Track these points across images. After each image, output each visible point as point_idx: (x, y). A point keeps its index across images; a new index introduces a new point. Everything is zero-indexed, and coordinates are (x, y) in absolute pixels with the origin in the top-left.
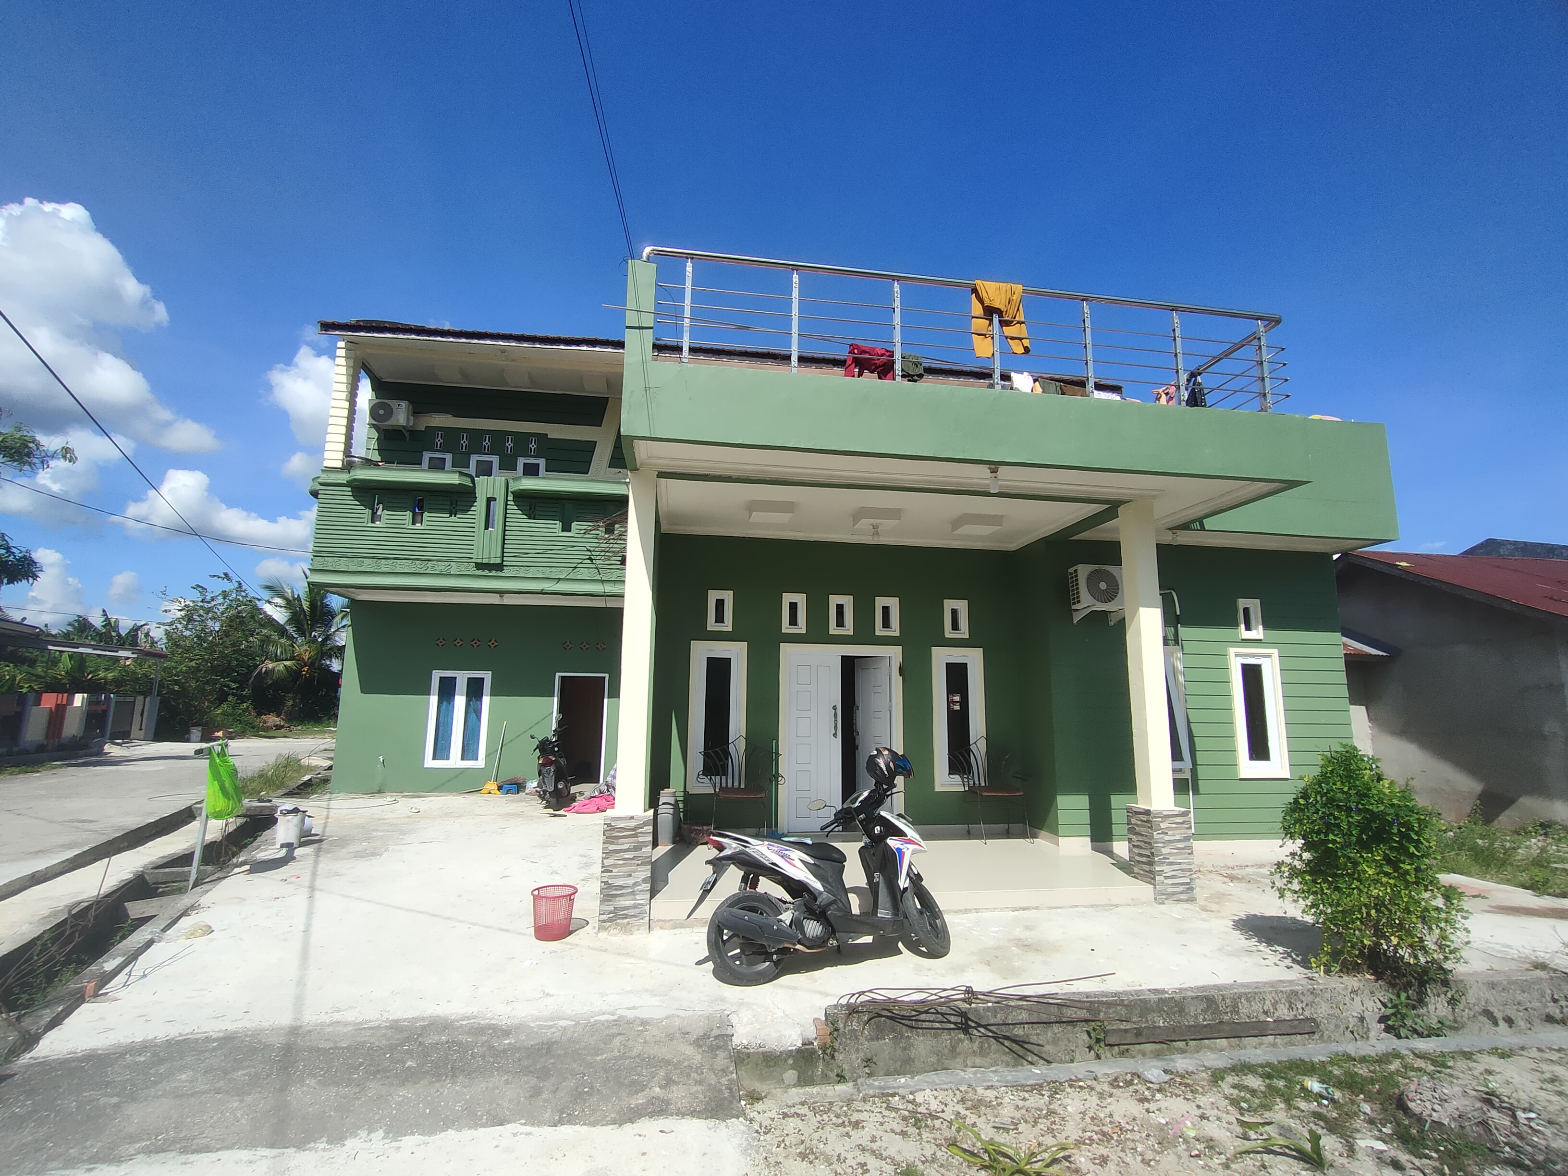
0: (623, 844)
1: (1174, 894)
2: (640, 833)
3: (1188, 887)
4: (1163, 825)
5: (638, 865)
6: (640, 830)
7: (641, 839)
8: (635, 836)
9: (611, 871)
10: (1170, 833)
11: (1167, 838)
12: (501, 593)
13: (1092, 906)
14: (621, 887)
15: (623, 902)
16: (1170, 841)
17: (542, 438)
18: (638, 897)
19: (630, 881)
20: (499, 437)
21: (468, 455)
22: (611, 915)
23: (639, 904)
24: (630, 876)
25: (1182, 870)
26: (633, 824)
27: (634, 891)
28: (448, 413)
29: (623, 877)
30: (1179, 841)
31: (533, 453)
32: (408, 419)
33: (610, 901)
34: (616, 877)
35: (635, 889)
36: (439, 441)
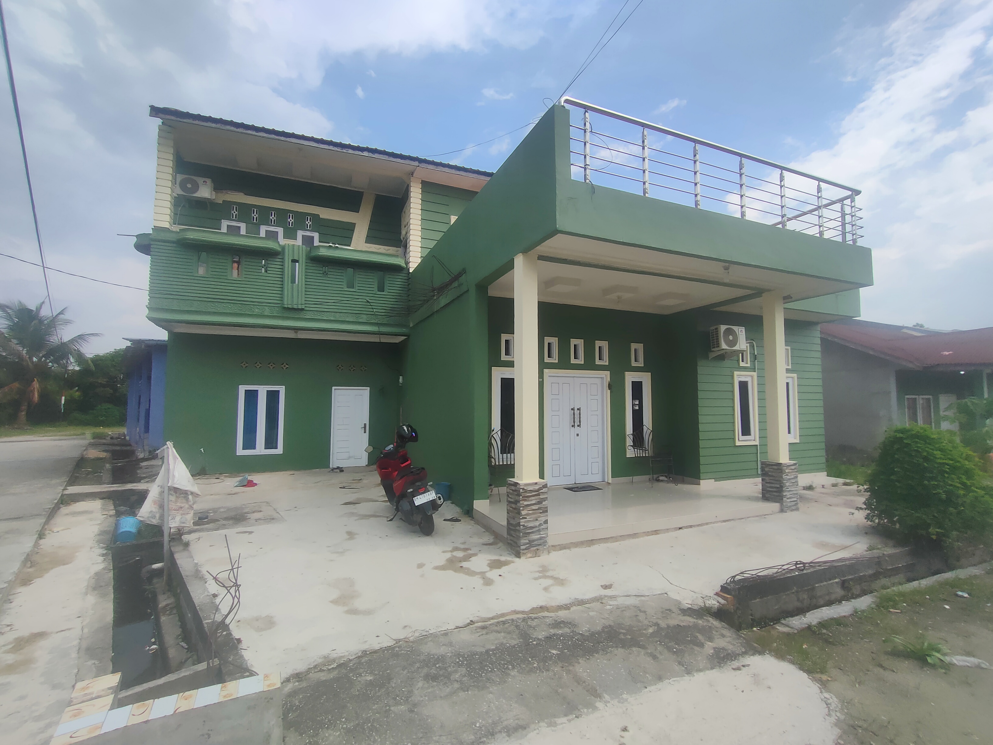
0: (531, 501)
1: (790, 506)
2: (542, 493)
3: (796, 502)
4: (787, 471)
5: (541, 513)
6: (541, 491)
7: (541, 497)
8: (539, 495)
9: (526, 518)
10: (789, 474)
11: (788, 477)
12: (296, 329)
13: (757, 516)
14: (532, 528)
15: (534, 537)
16: (789, 479)
17: (315, 218)
18: (541, 533)
19: (537, 523)
20: (282, 214)
21: (258, 226)
22: (528, 545)
23: (542, 537)
24: (537, 520)
25: (794, 494)
26: (537, 487)
27: (539, 530)
28: (241, 192)
29: (533, 521)
30: (792, 479)
31: (309, 228)
32: (211, 194)
33: (526, 537)
34: (529, 521)
35: (540, 528)
36: (235, 213)
